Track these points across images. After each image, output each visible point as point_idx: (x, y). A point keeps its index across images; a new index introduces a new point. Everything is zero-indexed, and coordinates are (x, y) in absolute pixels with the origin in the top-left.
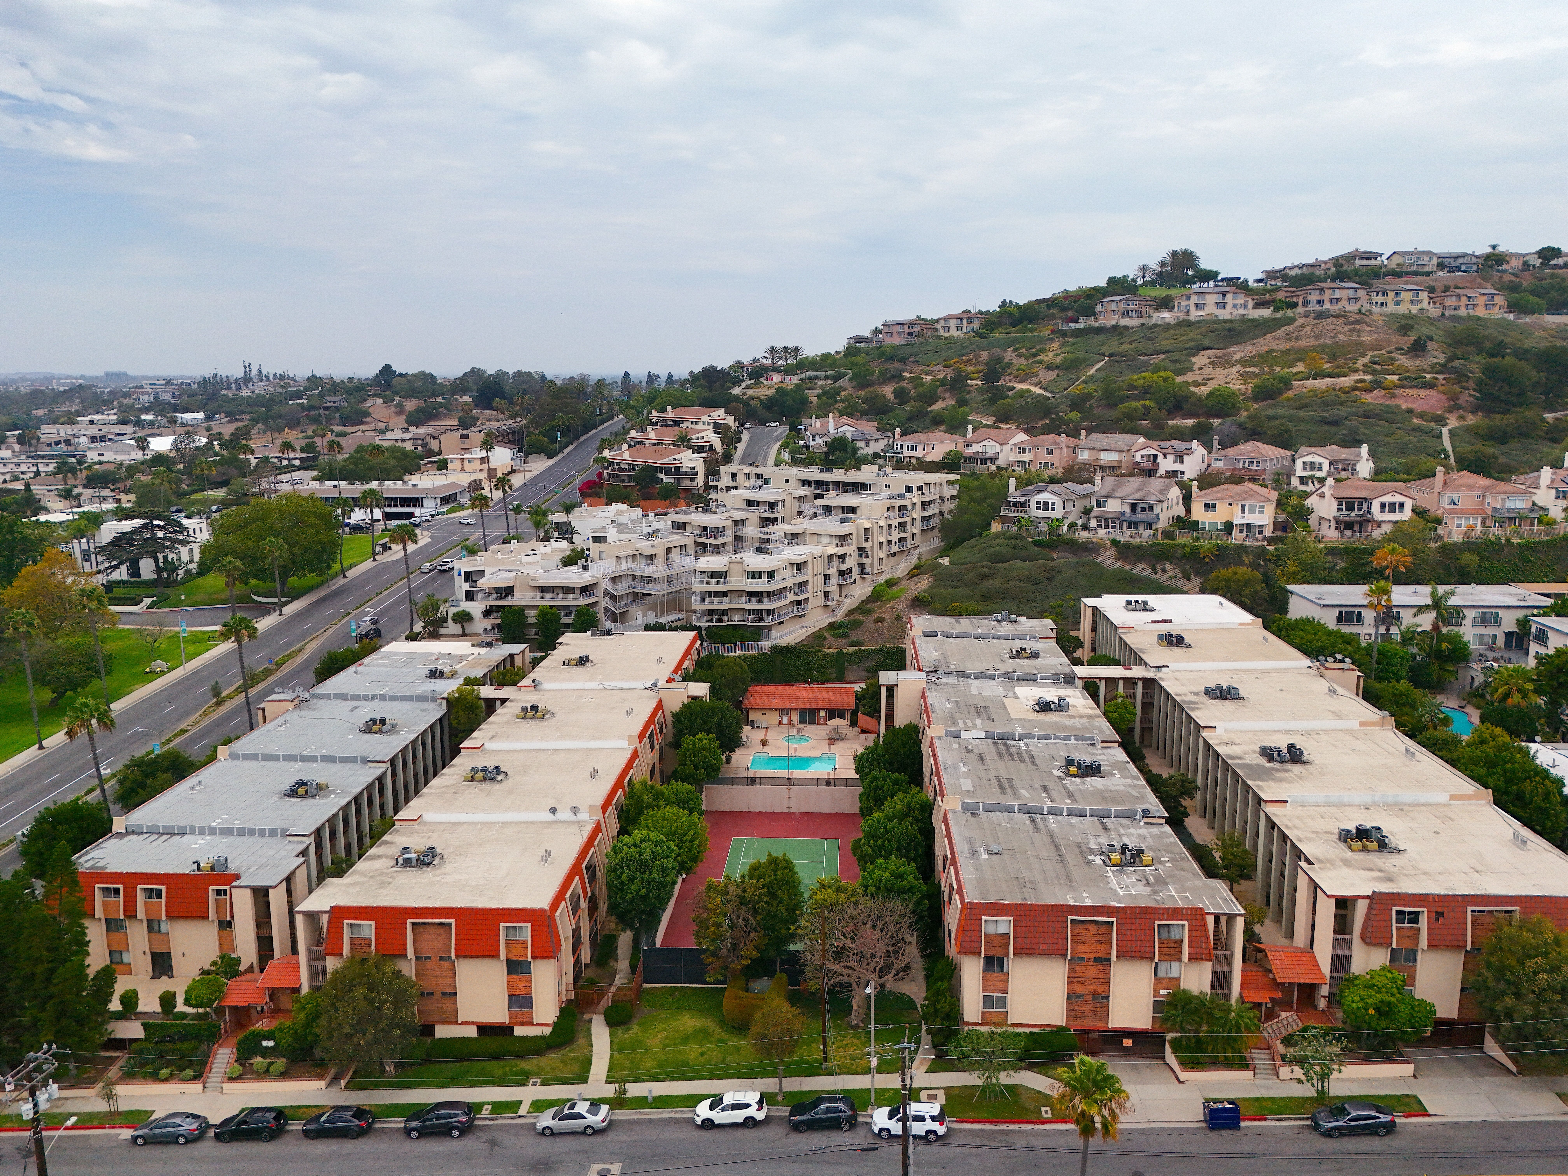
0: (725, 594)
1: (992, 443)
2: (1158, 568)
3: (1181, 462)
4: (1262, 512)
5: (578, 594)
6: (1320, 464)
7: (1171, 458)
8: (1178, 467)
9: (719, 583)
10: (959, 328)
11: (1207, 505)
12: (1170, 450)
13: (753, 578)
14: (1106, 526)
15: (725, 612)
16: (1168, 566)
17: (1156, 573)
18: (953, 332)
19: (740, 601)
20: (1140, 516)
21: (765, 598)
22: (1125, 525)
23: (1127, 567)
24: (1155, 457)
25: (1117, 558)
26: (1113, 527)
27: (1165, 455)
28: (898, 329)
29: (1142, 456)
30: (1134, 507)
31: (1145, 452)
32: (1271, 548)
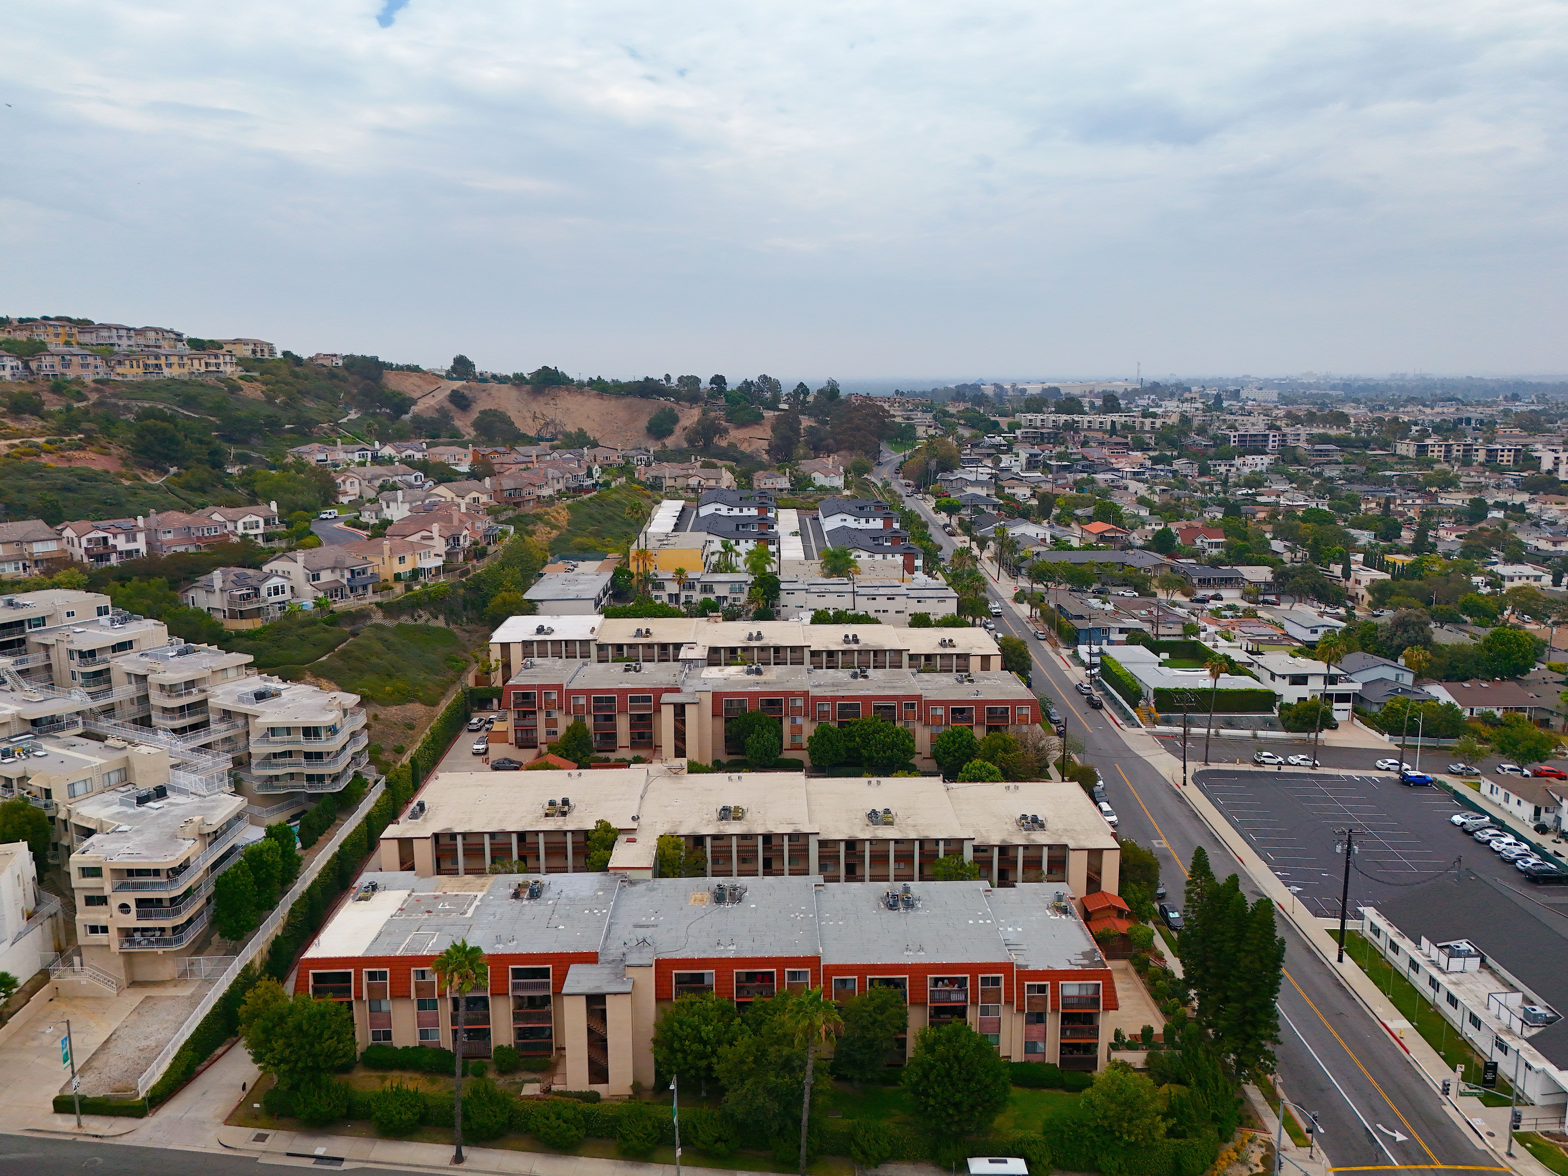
6: (257, 522)
7: (121, 538)
8: (131, 546)
12: (119, 529)
14: (332, 596)
25: (385, 618)
26: (337, 596)
27: (115, 536)
29: (89, 541)
30: (352, 573)
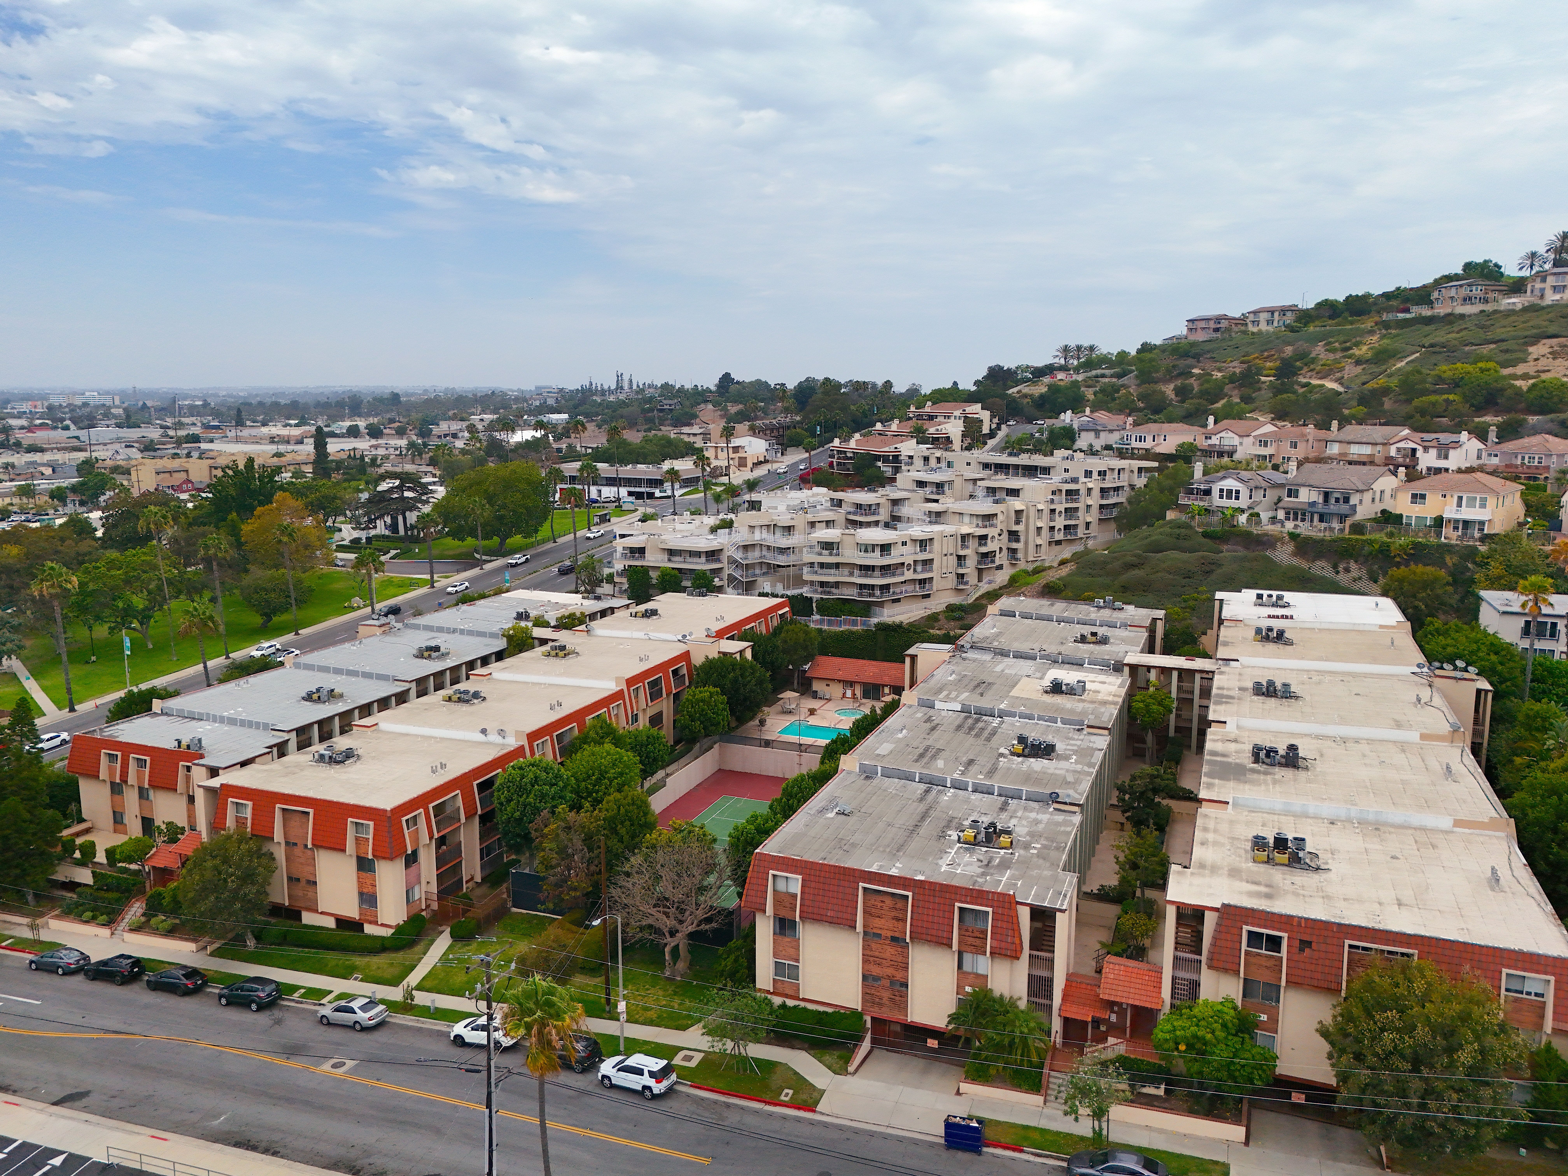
0: (837, 566)
1: (1231, 434)
2: (1341, 568)
3: (1446, 457)
4: (1483, 506)
5: (703, 559)
7: (1433, 452)
8: (1441, 463)
9: (831, 554)
10: (1269, 322)
11: (1414, 496)
12: (1434, 443)
13: (866, 551)
14: (1295, 519)
15: (837, 585)
16: (1353, 565)
17: (1337, 573)
18: (1263, 327)
19: (851, 574)
20: (1333, 507)
21: (877, 573)
22: (1316, 518)
23: (1305, 565)
24: (1414, 450)
25: (1295, 554)
26: (1303, 520)
27: (1426, 449)
28: (1203, 324)
29: (1399, 450)
30: (1326, 496)
31: (1401, 445)
32: (1483, 549)
